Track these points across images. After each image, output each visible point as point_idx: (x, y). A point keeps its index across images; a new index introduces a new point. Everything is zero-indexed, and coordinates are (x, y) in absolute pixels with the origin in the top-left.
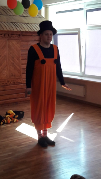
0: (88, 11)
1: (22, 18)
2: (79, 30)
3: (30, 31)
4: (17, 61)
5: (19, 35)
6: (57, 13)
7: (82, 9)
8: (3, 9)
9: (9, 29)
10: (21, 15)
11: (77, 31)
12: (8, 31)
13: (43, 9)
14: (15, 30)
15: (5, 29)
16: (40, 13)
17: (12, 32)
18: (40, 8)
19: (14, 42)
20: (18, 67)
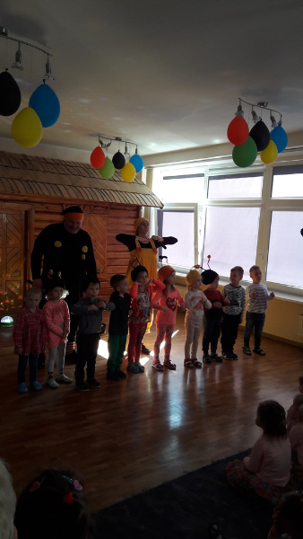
0: (211, 178)
1: (112, 182)
2: (196, 205)
3: (123, 202)
4: (101, 246)
5: (106, 208)
6: (165, 178)
7: (202, 175)
8: (85, 167)
9: (90, 198)
10: (110, 177)
11: (193, 208)
12: (90, 201)
13: (144, 171)
14: (101, 200)
15: (86, 198)
16: (140, 177)
17: (96, 202)
18: (139, 170)
19: (98, 218)
20: (102, 256)
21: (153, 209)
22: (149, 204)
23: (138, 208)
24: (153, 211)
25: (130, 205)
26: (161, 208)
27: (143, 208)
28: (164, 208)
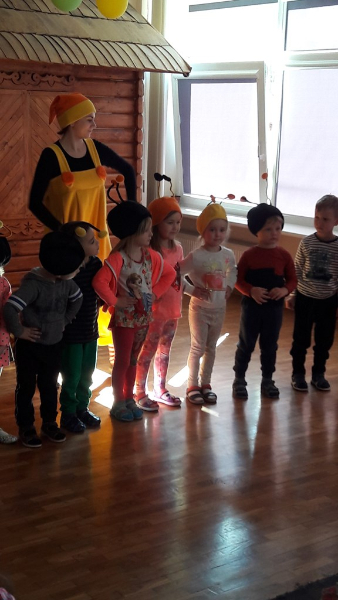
1: (79, 21)
5: (67, 77)
6: (193, 8)
10: (74, 9)
11: (254, 72)
12: (32, 63)
16: (137, 7)
17: (45, 65)
21: (167, 77)
22: (159, 66)
23: (136, 76)
24: (169, 83)
25: (118, 70)
26: (186, 75)
27: (147, 75)
28: (192, 74)
